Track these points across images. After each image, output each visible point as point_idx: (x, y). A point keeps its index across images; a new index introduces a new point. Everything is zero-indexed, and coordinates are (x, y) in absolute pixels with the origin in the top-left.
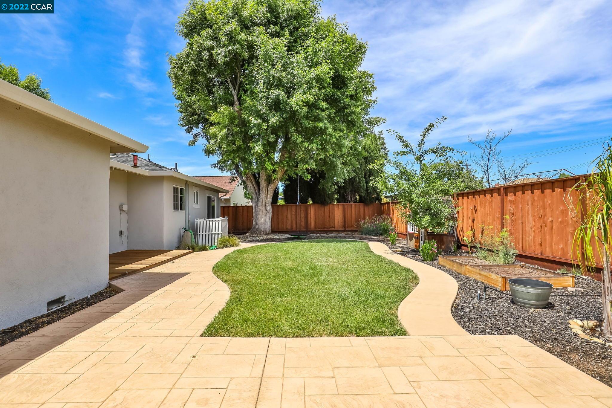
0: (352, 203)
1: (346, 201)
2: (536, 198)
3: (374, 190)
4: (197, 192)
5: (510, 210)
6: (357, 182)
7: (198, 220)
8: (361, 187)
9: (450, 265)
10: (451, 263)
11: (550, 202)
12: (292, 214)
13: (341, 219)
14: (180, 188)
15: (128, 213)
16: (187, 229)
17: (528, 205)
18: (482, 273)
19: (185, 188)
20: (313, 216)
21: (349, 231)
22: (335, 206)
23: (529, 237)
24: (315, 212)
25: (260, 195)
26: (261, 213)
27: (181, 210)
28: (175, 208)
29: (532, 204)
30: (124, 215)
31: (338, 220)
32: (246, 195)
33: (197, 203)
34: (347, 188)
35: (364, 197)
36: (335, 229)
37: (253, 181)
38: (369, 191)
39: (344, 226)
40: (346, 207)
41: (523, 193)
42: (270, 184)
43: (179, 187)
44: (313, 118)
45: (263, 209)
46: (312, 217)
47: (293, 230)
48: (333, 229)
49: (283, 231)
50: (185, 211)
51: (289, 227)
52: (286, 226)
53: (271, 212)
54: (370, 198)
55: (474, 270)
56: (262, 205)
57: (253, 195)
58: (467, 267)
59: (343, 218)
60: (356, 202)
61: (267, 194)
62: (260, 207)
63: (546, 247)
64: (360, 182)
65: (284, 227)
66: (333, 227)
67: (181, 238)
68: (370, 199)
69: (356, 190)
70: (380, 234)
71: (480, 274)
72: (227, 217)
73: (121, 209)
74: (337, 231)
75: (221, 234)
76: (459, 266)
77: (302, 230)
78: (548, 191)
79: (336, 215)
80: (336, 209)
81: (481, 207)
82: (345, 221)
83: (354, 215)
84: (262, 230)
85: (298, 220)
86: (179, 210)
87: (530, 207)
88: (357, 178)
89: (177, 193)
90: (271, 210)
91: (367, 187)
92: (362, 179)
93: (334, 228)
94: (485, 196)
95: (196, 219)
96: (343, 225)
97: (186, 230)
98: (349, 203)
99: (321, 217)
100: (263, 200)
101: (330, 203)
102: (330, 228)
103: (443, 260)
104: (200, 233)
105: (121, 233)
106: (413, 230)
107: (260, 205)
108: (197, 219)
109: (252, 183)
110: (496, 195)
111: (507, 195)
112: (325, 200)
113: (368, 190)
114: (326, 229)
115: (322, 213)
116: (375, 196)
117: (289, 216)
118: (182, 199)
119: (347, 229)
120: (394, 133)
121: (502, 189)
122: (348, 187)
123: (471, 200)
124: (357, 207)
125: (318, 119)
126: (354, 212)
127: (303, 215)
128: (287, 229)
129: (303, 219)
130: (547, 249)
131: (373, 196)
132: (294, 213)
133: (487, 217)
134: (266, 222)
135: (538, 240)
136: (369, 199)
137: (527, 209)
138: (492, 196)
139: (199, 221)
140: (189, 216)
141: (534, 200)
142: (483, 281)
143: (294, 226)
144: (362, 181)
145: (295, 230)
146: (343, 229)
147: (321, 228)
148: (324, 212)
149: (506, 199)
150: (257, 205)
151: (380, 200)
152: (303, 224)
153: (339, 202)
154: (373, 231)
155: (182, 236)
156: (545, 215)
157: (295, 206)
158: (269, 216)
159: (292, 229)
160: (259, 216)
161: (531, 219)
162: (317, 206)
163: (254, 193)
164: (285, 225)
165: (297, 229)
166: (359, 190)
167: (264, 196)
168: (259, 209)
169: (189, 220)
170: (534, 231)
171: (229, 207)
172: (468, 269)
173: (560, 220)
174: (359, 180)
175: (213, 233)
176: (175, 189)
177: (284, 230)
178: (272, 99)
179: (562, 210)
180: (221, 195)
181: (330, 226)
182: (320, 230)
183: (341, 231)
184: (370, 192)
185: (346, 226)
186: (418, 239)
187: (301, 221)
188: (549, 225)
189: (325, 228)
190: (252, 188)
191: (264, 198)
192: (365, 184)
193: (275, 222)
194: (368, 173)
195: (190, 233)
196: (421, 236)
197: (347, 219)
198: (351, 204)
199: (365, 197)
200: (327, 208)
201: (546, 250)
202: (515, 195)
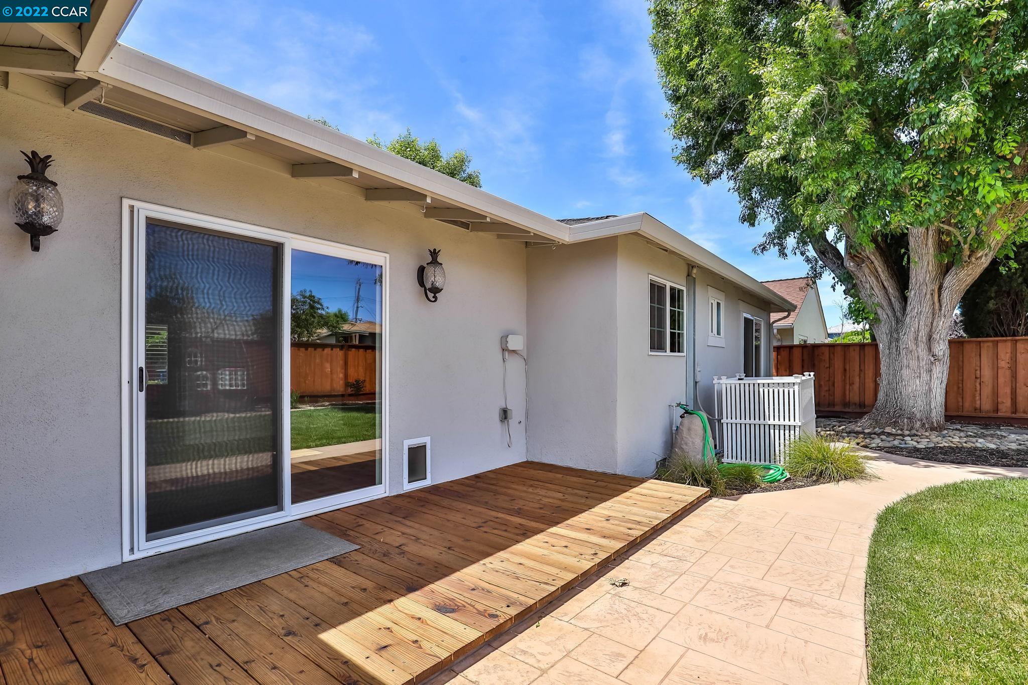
4: (718, 304)
7: (724, 381)
14: (672, 289)
15: (528, 358)
16: (690, 408)
19: (684, 289)
25: (909, 308)
26: (913, 363)
27: (672, 350)
28: (656, 344)
30: (515, 366)
32: (856, 313)
33: (719, 333)
37: (880, 270)
42: (953, 270)
43: (669, 284)
45: (922, 351)
50: (684, 354)
53: (947, 359)
56: (916, 339)
57: (880, 311)
61: (937, 304)
62: (911, 345)
67: (672, 433)
72: (812, 374)
73: (504, 347)
75: (797, 429)
84: (918, 416)
86: (668, 352)
89: (661, 301)
90: (948, 352)
95: (715, 378)
97: (687, 412)
100: (922, 323)
104: (729, 420)
105: (505, 414)
107: (907, 339)
108: (720, 379)
109: (877, 277)
118: (676, 320)
134: (930, 390)
139: (725, 384)
140: (698, 369)
150: (898, 340)
155: (674, 428)
158: (940, 374)
160: (906, 372)
163: (885, 304)
167: (926, 309)
168: (903, 352)
169: (698, 379)
171: (791, 348)
175: (769, 423)
176: (656, 291)
180: (774, 316)
190: (877, 291)
191: (923, 318)
195: (698, 423)
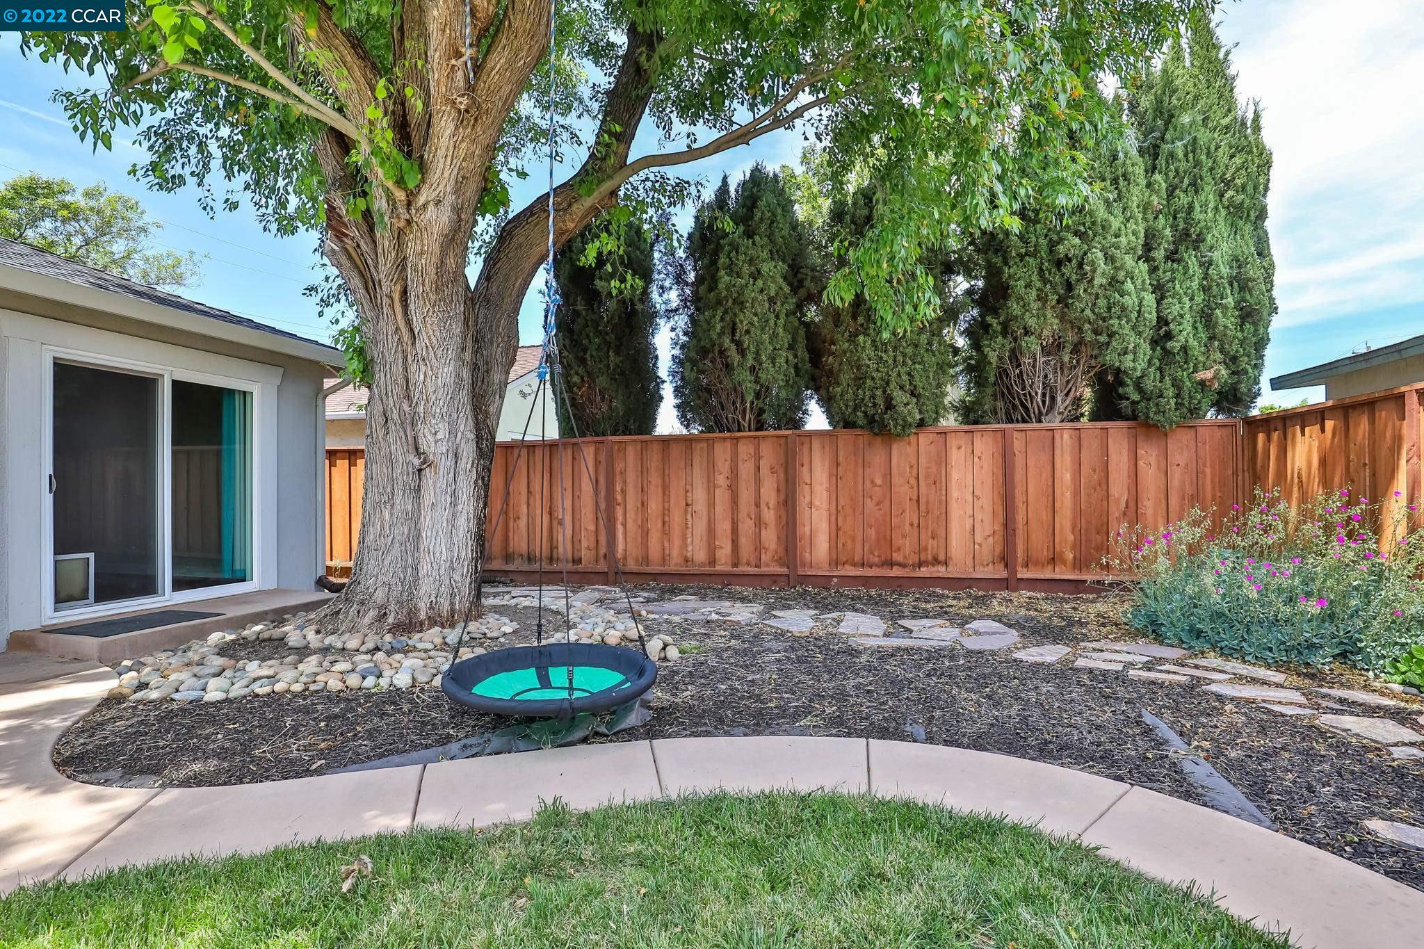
0: (1056, 424)
1: (1015, 410)
3: (1213, 338)
6: (1098, 281)
13: (988, 518)
20: (827, 495)
21: (1033, 584)
22: (953, 441)
24: (835, 477)
31: (969, 522)
34: (1027, 332)
35: (1138, 383)
36: (953, 572)
38: (1174, 345)
39: (1006, 559)
40: (1018, 442)
46: (817, 502)
47: (718, 568)
48: (940, 571)
51: (701, 556)
52: (684, 545)
54: (1177, 386)
59: (1000, 510)
64: (1114, 283)
66: (936, 561)
68: (1177, 397)
69: (1089, 336)
74: (960, 584)
77: (764, 570)
79: (955, 494)
80: (957, 456)
82: (1008, 527)
83: (1069, 495)
85: (743, 515)
88: (1100, 255)
91: (1162, 321)
93: (945, 565)
96: (998, 550)
98: (1035, 425)
99: (869, 503)
101: (921, 424)
102: (920, 565)
112: (891, 405)
113: (1169, 336)
114: (896, 572)
115: (875, 484)
116: (1213, 374)
119: (1023, 574)
122: (1032, 322)
124: (1087, 446)
126: (1068, 476)
127: (769, 493)
129: (769, 515)
131: (1205, 377)
132: (721, 480)
136: (1170, 393)
143: (724, 553)
144: (1129, 275)
146: (1001, 573)
147: (871, 565)
148: (889, 474)
151: (1236, 395)
152: (771, 538)
153: (971, 414)
157: (729, 447)
162: (848, 440)
164: (677, 542)
165: (735, 565)
166: (1110, 336)
174: (1108, 269)
177: (671, 568)
181: (923, 558)
182: (860, 572)
183: (986, 586)
184: (1185, 349)
185: (1020, 554)
187: (759, 523)
189: (891, 564)
192: (1150, 299)
193: (630, 525)
194: (1168, 232)
197: (1020, 518)
198: (1051, 425)
199: (1149, 384)
200: (901, 455)
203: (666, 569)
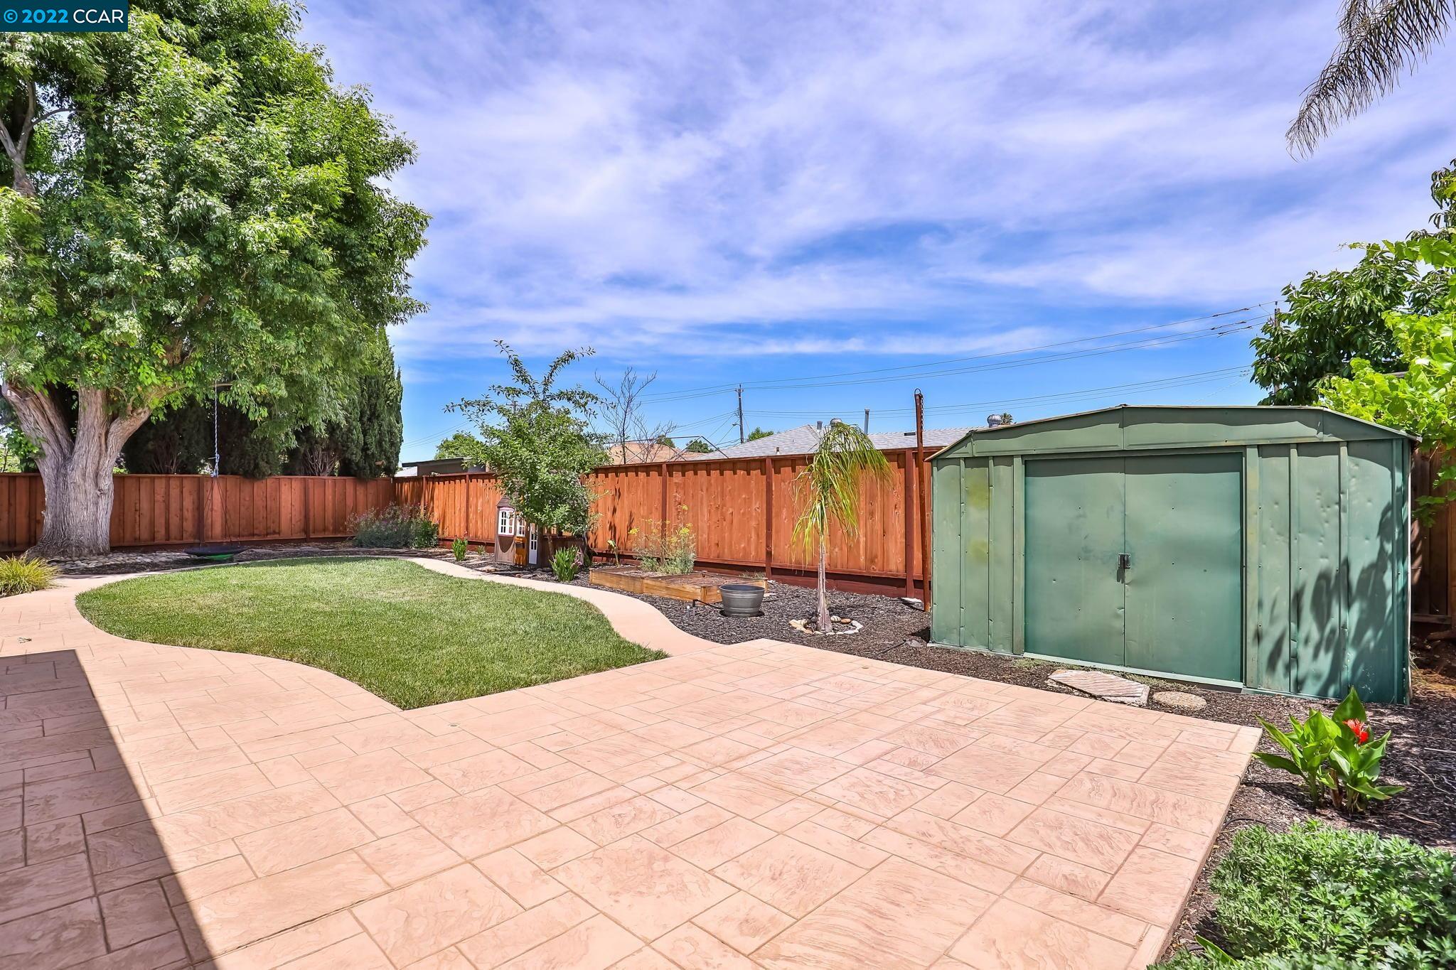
0: (326, 477)
1: (309, 470)
2: (712, 481)
3: (382, 450)
5: (676, 496)
8: (353, 440)
9: (612, 582)
10: (615, 579)
11: (730, 488)
12: (153, 502)
13: (298, 514)
17: (702, 490)
18: (672, 586)
20: (220, 505)
21: (317, 540)
22: (281, 482)
23: (702, 536)
24: (225, 495)
25: (76, 447)
26: (81, 497)
29: (707, 490)
31: (289, 516)
35: (357, 464)
36: (283, 537)
37: (46, 406)
38: (369, 452)
39: (306, 530)
40: (311, 485)
41: (696, 474)
42: (118, 420)
44: (294, 280)
45: (89, 485)
46: (215, 508)
48: (277, 537)
49: (121, 547)
51: (145, 535)
53: (111, 493)
54: (370, 466)
55: (658, 584)
56: (84, 475)
58: (645, 581)
59: (303, 510)
60: (332, 474)
61: (104, 446)
62: (79, 480)
63: (724, 549)
64: (350, 431)
65: (128, 536)
66: (274, 533)
68: (371, 469)
70: (403, 543)
71: (667, 588)
74: (286, 542)
76: (630, 582)
77: (185, 541)
78: (728, 473)
79: (283, 504)
80: (284, 489)
81: (629, 491)
82: (306, 517)
83: (331, 504)
85: (172, 515)
87: (704, 493)
90: (112, 488)
91: (365, 443)
92: (354, 423)
93: (279, 533)
94: (637, 475)
96: (302, 526)
98: (317, 477)
99: (242, 509)
100: (89, 461)
101: (271, 474)
102: (268, 534)
103: (597, 575)
106: (510, 532)
107: (74, 475)
109: (43, 413)
110: (654, 474)
111: (671, 475)
112: (257, 466)
113: (368, 449)
114: (255, 538)
115: (245, 500)
116: (382, 462)
117: (145, 506)
119: (312, 535)
120: (508, 349)
121: (664, 466)
123: (613, 479)
124: (337, 485)
125: (304, 285)
126: (330, 497)
127: (188, 503)
128: (135, 539)
129: (188, 514)
130: (726, 550)
131: (379, 463)
132: (159, 496)
133: (640, 507)
134: (97, 519)
135: (714, 539)
136: (368, 468)
137: (700, 496)
138: (648, 475)
141: (710, 484)
142: (673, 597)
143: (161, 532)
144: (355, 428)
145: (164, 542)
146: (304, 537)
147: (243, 536)
148: (252, 495)
149: (670, 481)
150: (65, 475)
151: (390, 470)
152: (189, 526)
153: (288, 472)
154: (387, 538)
156: (724, 505)
157: (164, 481)
158: (105, 506)
159: (154, 539)
160: (73, 505)
161: (705, 510)
162: (231, 480)
163: (51, 439)
166: (348, 448)
167: (94, 449)
168: (72, 486)
170: (709, 527)
172: (647, 584)
173: (742, 511)
178: (182, 210)
179: (745, 498)
181: (269, 531)
182: (238, 540)
183: (298, 542)
184: (373, 453)
185: (311, 528)
186: (524, 547)
187: (182, 518)
188: (728, 517)
189: (253, 535)
190: (43, 426)
191: (90, 456)
192: (361, 436)
196: (531, 540)
197: (311, 514)
198: (324, 478)
199: (361, 465)
200: (259, 487)
201: (724, 551)
202: (684, 475)
203: (122, 544)
